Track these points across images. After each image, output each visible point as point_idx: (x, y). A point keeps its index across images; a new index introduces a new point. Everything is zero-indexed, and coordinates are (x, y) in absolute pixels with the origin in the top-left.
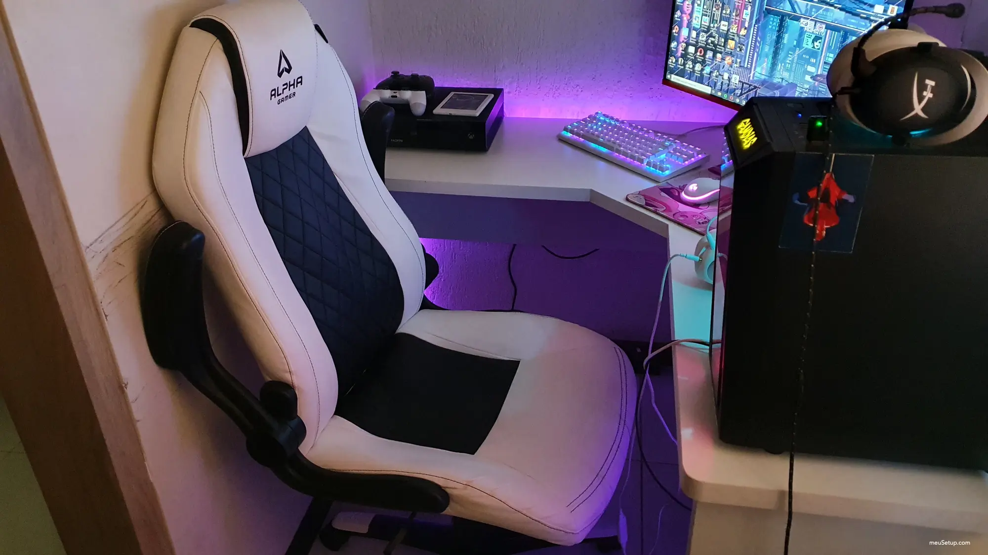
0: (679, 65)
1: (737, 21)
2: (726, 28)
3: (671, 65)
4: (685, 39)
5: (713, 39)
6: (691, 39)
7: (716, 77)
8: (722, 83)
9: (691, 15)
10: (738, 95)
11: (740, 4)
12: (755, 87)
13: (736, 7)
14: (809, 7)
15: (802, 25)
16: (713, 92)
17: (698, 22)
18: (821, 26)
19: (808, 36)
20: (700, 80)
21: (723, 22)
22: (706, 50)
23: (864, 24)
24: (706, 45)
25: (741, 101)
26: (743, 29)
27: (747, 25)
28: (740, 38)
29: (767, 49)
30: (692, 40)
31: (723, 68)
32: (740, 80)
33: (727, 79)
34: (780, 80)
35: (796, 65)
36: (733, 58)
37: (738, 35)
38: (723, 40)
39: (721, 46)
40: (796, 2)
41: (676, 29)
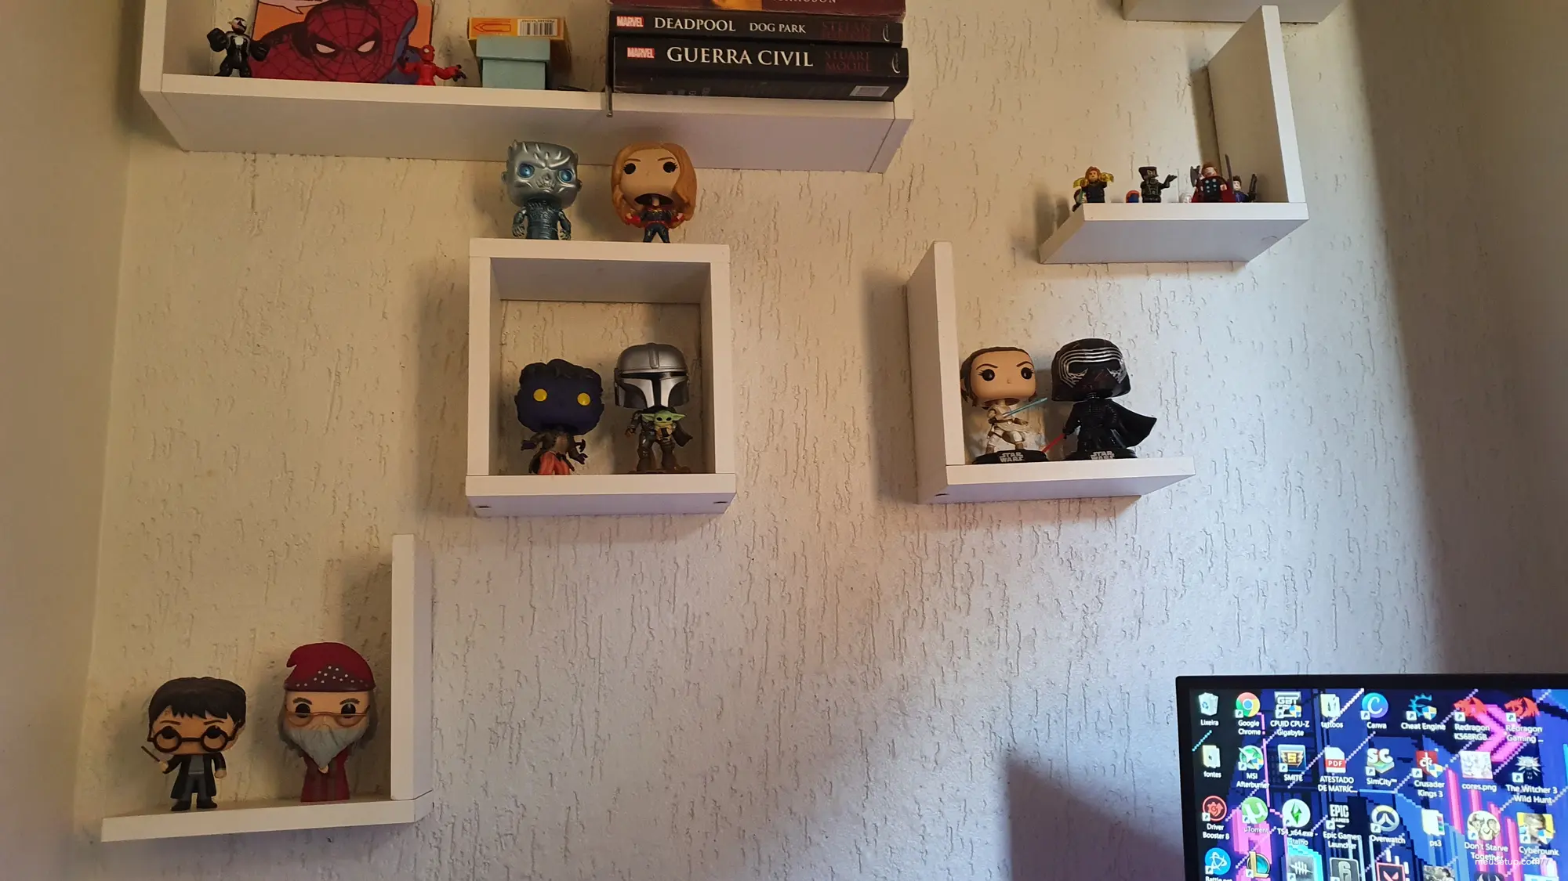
11: (1497, 857)
13: (1483, 869)
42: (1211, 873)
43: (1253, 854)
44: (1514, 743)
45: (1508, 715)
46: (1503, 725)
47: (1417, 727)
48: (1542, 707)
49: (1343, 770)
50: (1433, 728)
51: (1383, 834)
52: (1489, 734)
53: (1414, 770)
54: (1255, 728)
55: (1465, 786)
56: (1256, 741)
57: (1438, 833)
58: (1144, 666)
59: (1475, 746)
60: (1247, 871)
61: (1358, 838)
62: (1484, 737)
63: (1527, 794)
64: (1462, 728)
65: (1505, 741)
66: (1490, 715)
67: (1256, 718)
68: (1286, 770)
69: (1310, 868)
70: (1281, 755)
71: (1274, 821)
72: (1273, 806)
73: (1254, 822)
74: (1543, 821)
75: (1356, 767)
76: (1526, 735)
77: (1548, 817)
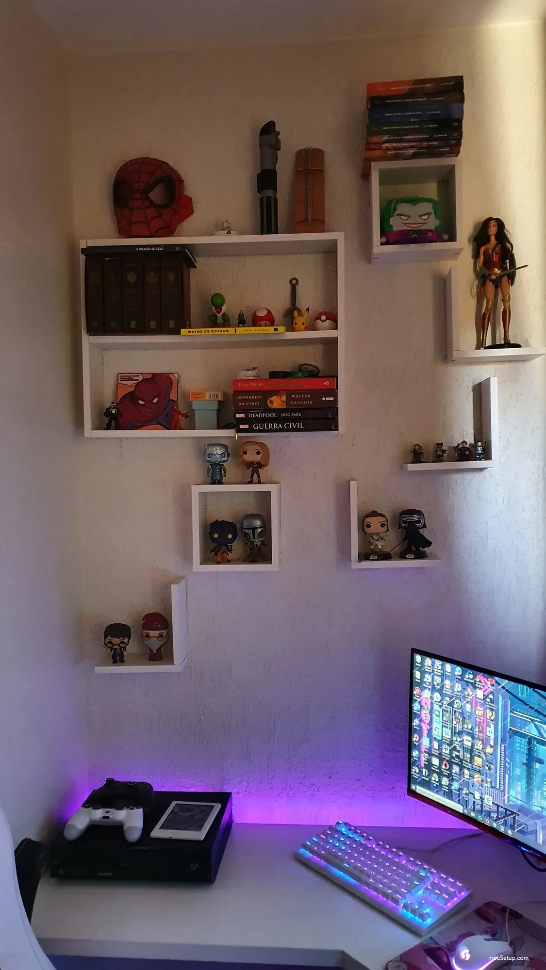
0: (423, 776)
1: (481, 738)
2: (470, 744)
3: (415, 775)
4: (426, 749)
5: (457, 753)
6: (433, 750)
7: (467, 795)
8: (474, 802)
9: (430, 724)
10: (495, 819)
11: (482, 721)
12: (513, 813)
13: (478, 723)
16: (466, 811)
17: (439, 733)
20: (449, 795)
21: (466, 737)
22: (451, 763)
24: (451, 759)
25: (499, 826)
26: (489, 747)
27: (492, 743)
28: (486, 756)
29: (518, 771)
30: (434, 752)
31: (473, 786)
32: (494, 802)
33: (479, 798)
34: (540, 809)
36: (482, 777)
37: (485, 753)
38: (468, 756)
39: (467, 762)
40: (542, 727)
41: (416, 738)
42: (415, 709)
43: (426, 706)
44: (489, 690)
45: (489, 682)
46: (487, 685)
47: (468, 680)
48: (496, 682)
49: (450, 688)
50: (471, 681)
51: (457, 708)
52: (484, 686)
53: (466, 692)
54: (430, 670)
55: (477, 700)
56: (430, 673)
57: (469, 711)
59: (480, 689)
60: (424, 711)
61: (451, 708)
62: (482, 687)
63: (490, 705)
64: (478, 683)
65: (486, 690)
66: (484, 681)
67: (430, 667)
68: (436, 684)
69: (439, 713)
70: (435, 680)
71: (432, 698)
72: (432, 694)
73: (427, 697)
75: (452, 687)
76: (491, 689)
77: (494, 712)
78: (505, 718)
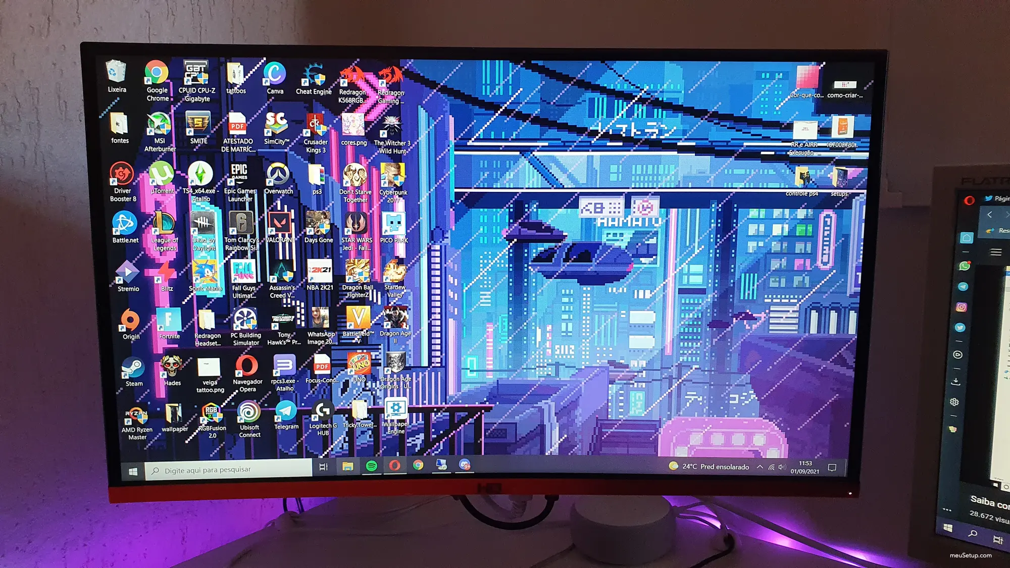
0: (168, 425)
1: (364, 248)
2: (328, 278)
3: (136, 434)
4: (172, 342)
5: (288, 318)
6: (198, 337)
7: (325, 422)
8: (351, 433)
10: (417, 449)
11: (364, 200)
12: (472, 411)
13: (351, 209)
14: (597, 165)
15: (586, 215)
16: (323, 467)
17: (213, 279)
18: (645, 204)
19: (611, 237)
20: (265, 445)
21: (312, 263)
22: (265, 356)
23: (771, 172)
24: (263, 341)
25: (431, 463)
26: (391, 265)
28: (384, 292)
29: (485, 299)
30: (201, 340)
31: (344, 391)
32: (415, 405)
33: (366, 416)
34: (551, 371)
35: (592, 320)
36: (374, 354)
37: (379, 286)
38: (325, 312)
39: (322, 330)
40: (554, 159)
41: (130, 320)
42: (118, 233)
43: (159, 214)
44: (383, 105)
45: (380, 81)
46: (376, 90)
47: (309, 92)
48: (408, 74)
49: (244, 132)
50: (322, 93)
51: (276, 187)
52: (365, 97)
53: (304, 131)
54: (164, 95)
55: (343, 143)
56: (164, 108)
57: (319, 183)
58: (54, 64)
59: (354, 108)
60: (153, 229)
61: (255, 191)
62: (361, 100)
63: (388, 147)
64: (345, 92)
65: (376, 104)
66: (367, 81)
67: (164, 85)
68: (192, 134)
69: (211, 221)
70: (188, 120)
72: (178, 168)
73: (161, 184)
74: (399, 168)
75: (255, 128)
76: (392, 98)
77: (402, 165)
78: (439, 168)
